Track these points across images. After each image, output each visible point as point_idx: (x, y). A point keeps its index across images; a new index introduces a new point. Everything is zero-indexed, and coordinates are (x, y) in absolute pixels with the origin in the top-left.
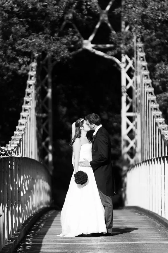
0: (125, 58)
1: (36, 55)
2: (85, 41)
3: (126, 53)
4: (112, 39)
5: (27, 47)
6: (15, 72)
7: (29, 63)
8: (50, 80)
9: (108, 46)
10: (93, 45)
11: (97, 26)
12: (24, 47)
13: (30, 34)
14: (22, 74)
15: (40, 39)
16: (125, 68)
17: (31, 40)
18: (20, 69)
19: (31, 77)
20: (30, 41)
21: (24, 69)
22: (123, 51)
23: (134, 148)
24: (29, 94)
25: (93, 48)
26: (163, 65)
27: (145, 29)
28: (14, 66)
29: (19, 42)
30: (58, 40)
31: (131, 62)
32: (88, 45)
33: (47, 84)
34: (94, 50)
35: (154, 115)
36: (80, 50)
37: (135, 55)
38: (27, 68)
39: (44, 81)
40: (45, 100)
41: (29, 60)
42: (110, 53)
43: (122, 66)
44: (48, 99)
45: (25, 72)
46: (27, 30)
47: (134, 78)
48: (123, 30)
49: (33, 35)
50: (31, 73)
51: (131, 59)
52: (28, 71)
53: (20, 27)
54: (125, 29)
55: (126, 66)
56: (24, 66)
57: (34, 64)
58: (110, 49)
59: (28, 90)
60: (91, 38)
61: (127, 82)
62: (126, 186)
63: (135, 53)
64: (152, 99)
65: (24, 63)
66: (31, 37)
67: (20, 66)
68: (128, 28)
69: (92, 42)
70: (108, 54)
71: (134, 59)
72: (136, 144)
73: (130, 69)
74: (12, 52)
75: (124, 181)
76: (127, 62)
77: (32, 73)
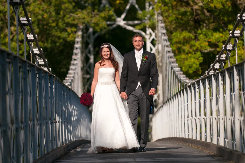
0: (149, 31)
1: (81, 27)
2: (118, 19)
3: (150, 27)
4: (139, 16)
5: (74, 20)
6: (65, 39)
7: (76, 32)
8: (92, 49)
9: (136, 22)
10: (125, 22)
11: (128, 7)
12: (72, 20)
13: (76, 11)
14: (71, 41)
15: (83, 13)
16: (149, 39)
17: (77, 14)
18: (69, 37)
19: (78, 42)
20: (76, 16)
21: (72, 37)
22: (147, 26)
23: (157, 100)
24: (76, 54)
25: (125, 24)
26: (179, 34)
27: (164, 6)
28: (64, 35)
29: (68, 16)
30: (97, 14)
31: (153, 35)
32: (121, 22)
33: (89, 52)
34: (126, 26)
35: (172, 66)
36: (115, 26)
37: (157, 29)
38: (75, 36)
39: (87, 50)
40: (88, 64)
41: (75, 30)
42: (138, 27)
43: (147, 37)
44: (91, 64)
45: (73, 39)
46: (74, 7)
47: (156, 47)
48: (147, 10)
49: (79, 11)
50: (77, 40)
51: (154, 32)
52: (75, 38)
53: (68, 5)
54: (149, 9)
55: (150, 37)
56: (72, 35)
57: (80, 33)
58: (138, 25)
59: (75, 51)
60: (123, 16)
61: (151, 50)
62: (151, 128)
63: (157, 27)
64: (170, 56)
65: (72, 32)
66: (77, 12)
67: (69, 34)
68: (151, 8)
69: (124, 20)
70: (136, 29)
71: (156, 31)
72: (158, 97)
73: (153, 40)
74: (62, 24)
75: (150, 125)
76: (151, 34)
77: (79, 39)
